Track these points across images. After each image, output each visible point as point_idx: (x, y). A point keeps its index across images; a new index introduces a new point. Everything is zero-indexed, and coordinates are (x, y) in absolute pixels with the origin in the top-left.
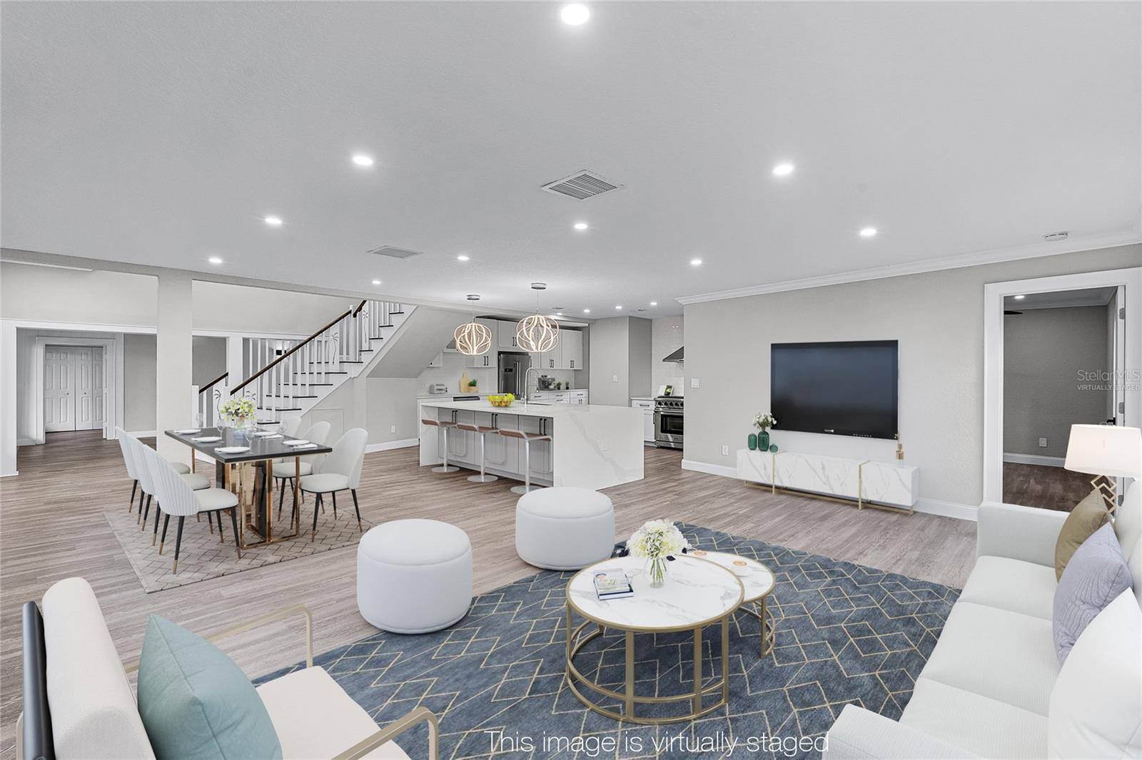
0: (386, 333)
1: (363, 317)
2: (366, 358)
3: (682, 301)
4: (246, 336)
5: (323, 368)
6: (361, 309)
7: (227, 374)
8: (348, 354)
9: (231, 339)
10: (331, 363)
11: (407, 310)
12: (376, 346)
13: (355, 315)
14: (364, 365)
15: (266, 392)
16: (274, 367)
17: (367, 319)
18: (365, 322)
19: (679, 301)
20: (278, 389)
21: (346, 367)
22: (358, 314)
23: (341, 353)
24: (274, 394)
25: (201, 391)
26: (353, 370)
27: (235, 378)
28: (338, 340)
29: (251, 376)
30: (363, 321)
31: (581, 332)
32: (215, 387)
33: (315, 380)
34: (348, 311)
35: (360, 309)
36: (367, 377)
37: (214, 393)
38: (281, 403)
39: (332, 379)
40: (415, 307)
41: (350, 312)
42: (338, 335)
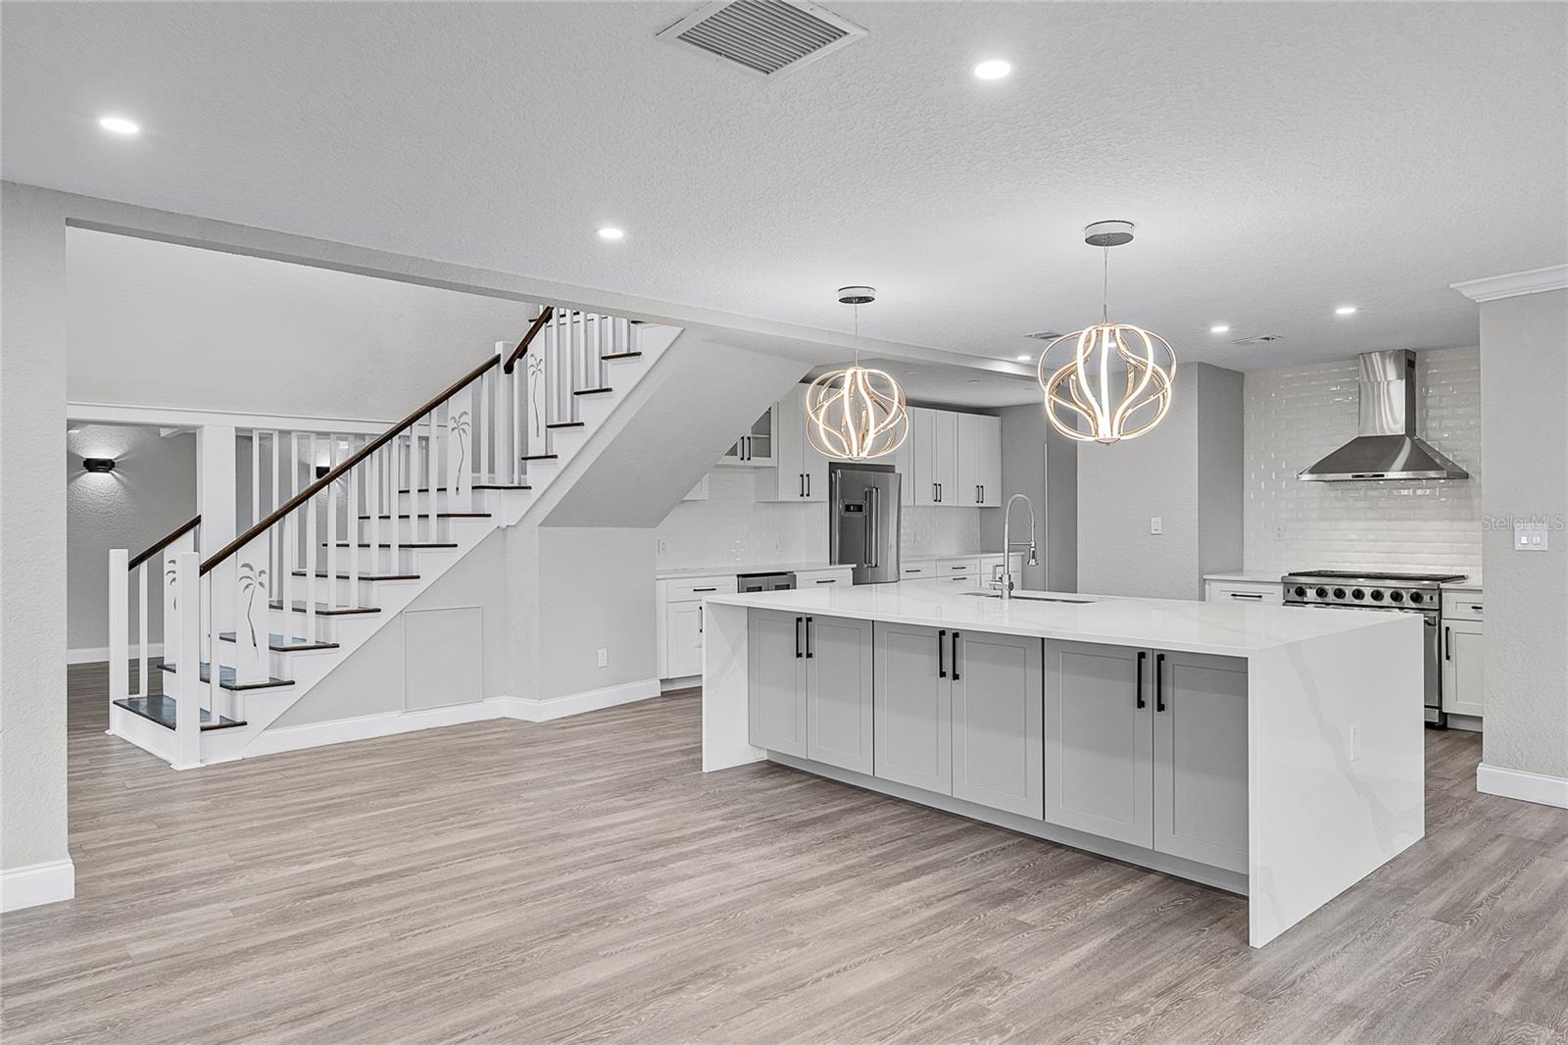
0: (591, 410)
1: (531, 371)
2: (538, 475)
3: (1477, 291)
4: (246, 423)
5: (434, 504)
6: (525, 350)
7: (197, 521)
8: (492, 470)
9: (205, 429)
10: (451, 489)
11: (651, 340)
12: (566, 444)
13: (509, 369)
14: (535, 494)
15: (291, 564)
16: (312, 500)
17: (541, 377)
18: (536, 384)
19: (1466, 293)
20: (322, 558)
21: (489, 501)
22: (516, 364)
23: (476, 468)
24: (311, 569)
25: (133, 565)
26: (506, 509)
27: (219, 529)
28: (469, 430)
29: (256, 522)
30: (531, 380)
31: (997, 419)
32: (169, 552)
33: (414, 532)
34: (490, 358)
35: (521, 351)
36: (541, 525)
37: (167, 567)
38: (330, 594)
39: (455, 530)
40: (680, 329)
41: (496, 360)
42: (468, 419)
